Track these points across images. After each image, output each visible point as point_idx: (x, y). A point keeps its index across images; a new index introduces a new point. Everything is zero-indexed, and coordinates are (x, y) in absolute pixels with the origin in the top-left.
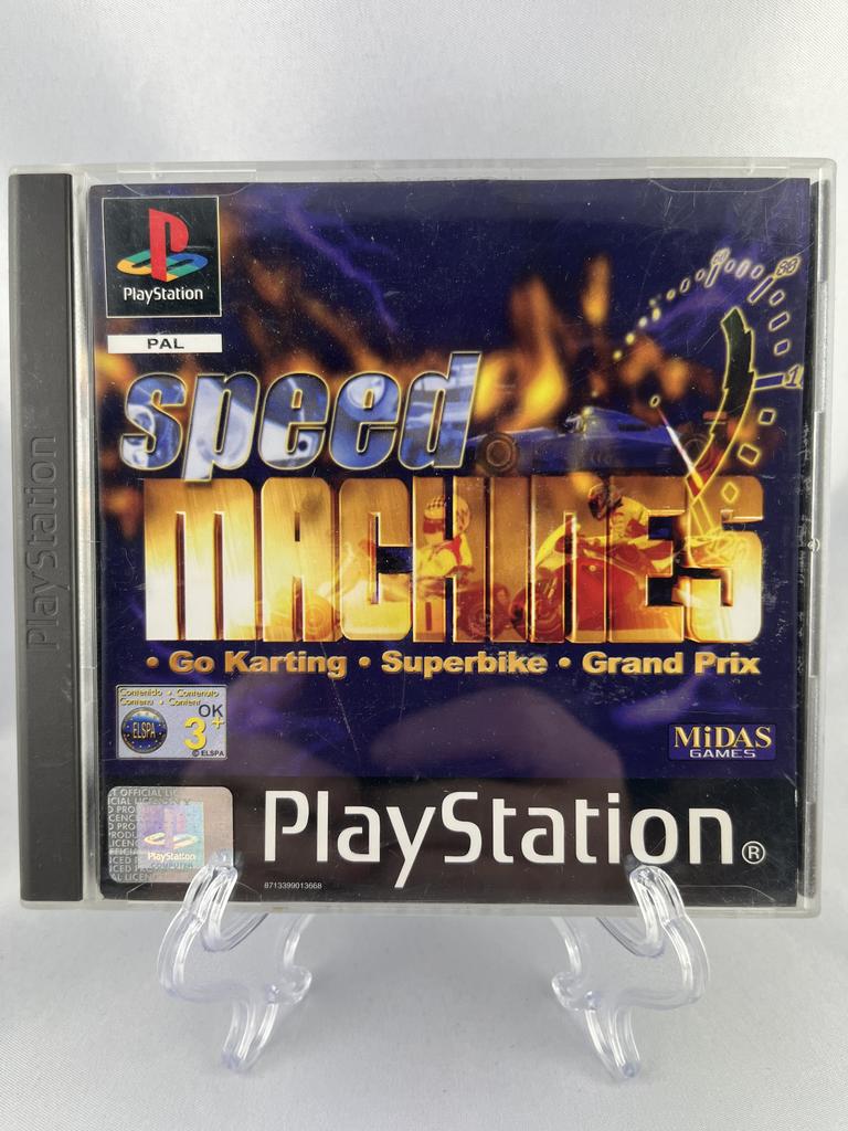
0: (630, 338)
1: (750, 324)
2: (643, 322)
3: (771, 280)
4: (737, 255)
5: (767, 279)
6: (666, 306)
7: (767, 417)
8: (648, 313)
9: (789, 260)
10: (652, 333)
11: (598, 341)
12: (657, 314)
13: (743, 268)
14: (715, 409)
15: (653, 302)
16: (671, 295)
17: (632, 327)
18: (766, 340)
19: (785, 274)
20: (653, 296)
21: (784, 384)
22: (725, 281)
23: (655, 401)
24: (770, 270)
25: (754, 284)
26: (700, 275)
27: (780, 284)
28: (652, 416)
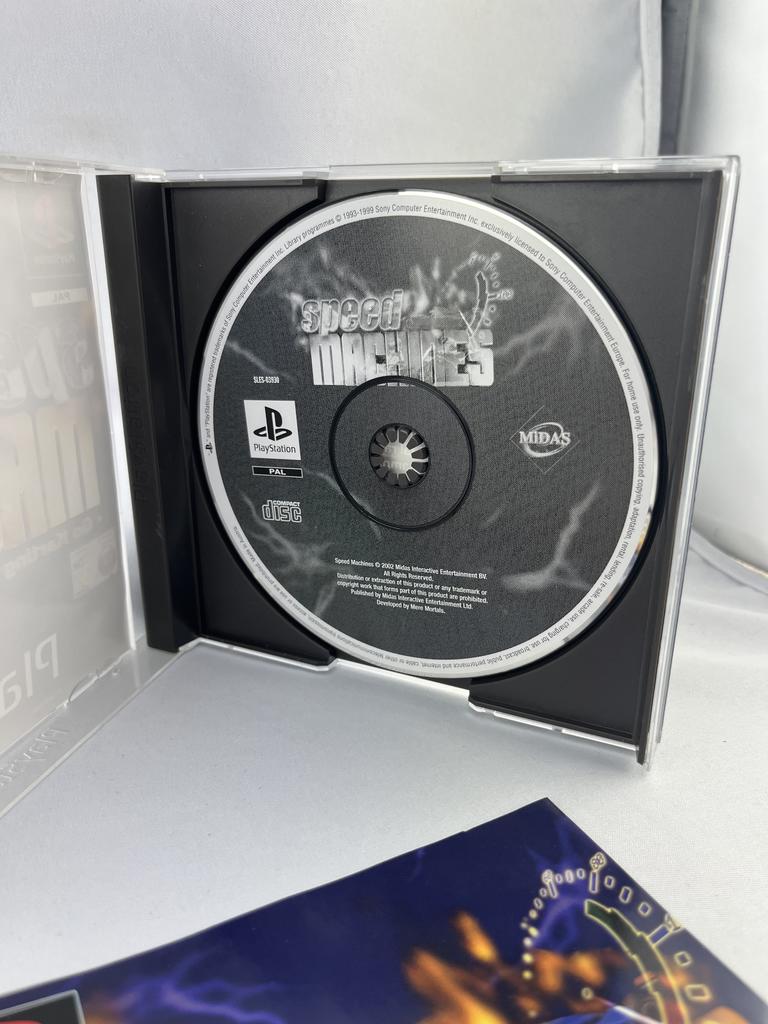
0: (527, 958)
1: (608, 906)
2: (528, 942)
3: (594, 875)
4: (557, 870)
5: (591, 876)
6: (536, 923)
7: (683, 959)
8: (527, 934)
9: (595, 857)
10: (542, 946)
11: (504, 972)
12: (533, 931)
13: (570, 876)
14: (638, 974)
15: (524, 925)
16: (533, 914)
17: (522, 950)
18: (628, 910)
19: (600, 866)
20: (521, 921)
21: (671, 931)
22: (564, 888)
23: (587, 994)
24: (588, 869)
25: (586, 881)
26: (543, 893)
27: (604, 873)
28: (596, 1006)
